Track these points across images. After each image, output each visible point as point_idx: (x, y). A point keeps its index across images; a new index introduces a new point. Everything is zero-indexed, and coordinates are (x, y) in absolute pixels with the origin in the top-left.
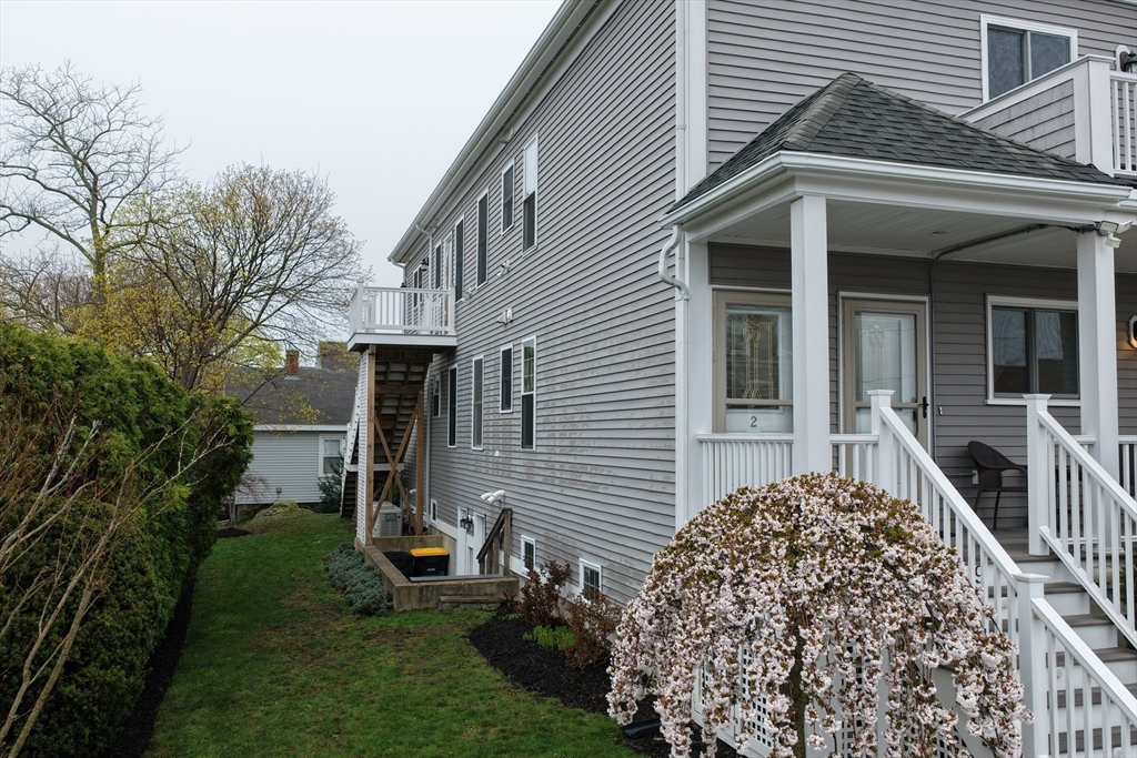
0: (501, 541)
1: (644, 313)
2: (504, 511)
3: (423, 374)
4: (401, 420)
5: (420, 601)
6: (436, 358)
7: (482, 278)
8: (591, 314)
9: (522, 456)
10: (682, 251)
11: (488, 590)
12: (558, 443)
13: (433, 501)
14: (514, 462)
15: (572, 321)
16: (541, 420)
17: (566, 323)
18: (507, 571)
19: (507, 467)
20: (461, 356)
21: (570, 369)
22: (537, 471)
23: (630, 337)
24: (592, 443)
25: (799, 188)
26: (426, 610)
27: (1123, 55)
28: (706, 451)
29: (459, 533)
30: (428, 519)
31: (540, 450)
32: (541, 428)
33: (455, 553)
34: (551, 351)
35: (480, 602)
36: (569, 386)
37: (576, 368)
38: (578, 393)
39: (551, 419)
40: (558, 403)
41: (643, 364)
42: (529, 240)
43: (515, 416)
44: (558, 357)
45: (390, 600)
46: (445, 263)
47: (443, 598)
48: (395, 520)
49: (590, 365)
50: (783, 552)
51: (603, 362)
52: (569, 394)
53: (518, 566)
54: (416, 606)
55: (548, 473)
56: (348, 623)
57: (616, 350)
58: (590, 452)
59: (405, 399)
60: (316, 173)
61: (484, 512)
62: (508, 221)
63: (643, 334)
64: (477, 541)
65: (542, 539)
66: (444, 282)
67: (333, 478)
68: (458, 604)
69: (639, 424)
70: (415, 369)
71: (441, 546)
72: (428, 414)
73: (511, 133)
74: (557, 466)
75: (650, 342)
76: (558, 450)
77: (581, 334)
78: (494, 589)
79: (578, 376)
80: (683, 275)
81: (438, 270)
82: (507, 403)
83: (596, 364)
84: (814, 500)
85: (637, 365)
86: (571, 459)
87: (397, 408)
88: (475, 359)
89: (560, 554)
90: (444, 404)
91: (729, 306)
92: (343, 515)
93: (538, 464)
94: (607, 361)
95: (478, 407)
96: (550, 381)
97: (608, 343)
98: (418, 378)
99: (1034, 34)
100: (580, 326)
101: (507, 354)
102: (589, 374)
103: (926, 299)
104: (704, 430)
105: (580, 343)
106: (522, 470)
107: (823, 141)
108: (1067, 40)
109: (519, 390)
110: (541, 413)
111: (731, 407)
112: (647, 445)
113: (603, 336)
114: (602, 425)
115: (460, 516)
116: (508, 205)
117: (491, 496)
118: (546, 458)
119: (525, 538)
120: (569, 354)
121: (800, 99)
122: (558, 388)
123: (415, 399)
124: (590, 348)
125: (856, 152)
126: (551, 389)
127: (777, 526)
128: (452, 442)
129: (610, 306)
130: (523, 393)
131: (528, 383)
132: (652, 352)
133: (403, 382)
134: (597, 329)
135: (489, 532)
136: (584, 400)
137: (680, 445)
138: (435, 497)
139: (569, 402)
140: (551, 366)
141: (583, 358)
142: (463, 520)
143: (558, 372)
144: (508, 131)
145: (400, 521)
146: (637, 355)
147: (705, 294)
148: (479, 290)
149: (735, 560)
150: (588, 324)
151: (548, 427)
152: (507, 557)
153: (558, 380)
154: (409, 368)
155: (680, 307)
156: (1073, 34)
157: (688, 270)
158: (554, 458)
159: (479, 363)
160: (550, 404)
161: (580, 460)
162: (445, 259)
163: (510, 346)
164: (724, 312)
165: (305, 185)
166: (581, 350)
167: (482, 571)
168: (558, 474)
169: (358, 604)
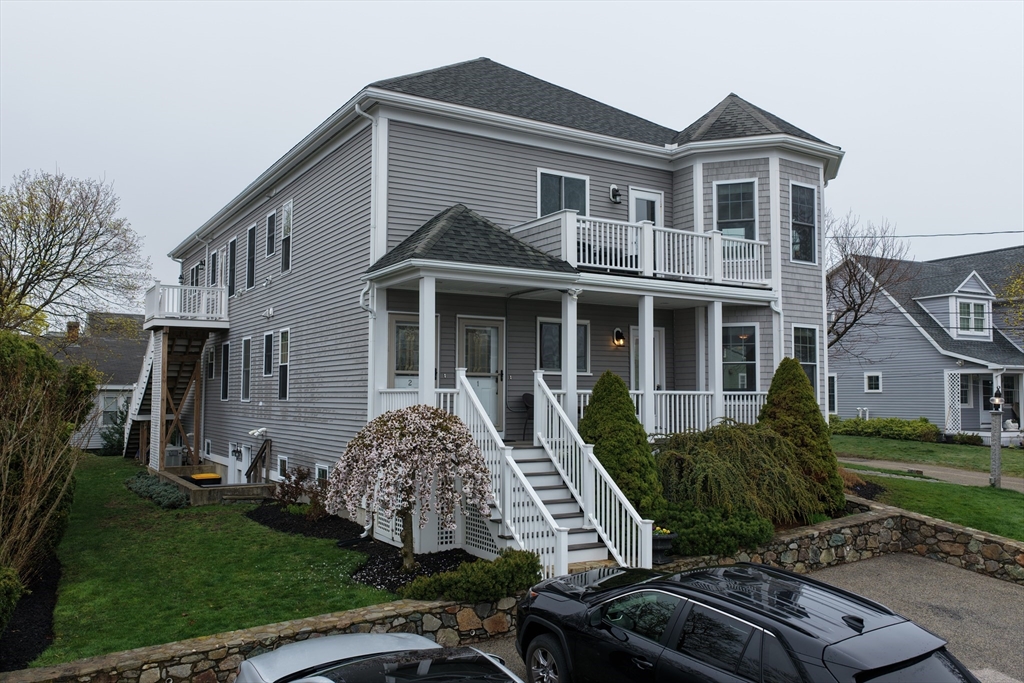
0: (263, 462)
1: (353, 322)
2: (266, 441)
3: (201, 348)
4: (180, 381)
5: (209, 499)
6: (211, 336)
7: (251, 283)
8: (325, 319)
9: (279, 404)
10: (373, 292)
11: (255, 492)
12: (303, 395)
13: (208, 441)
14: (273, 409)
15: (313, 321)
16: (293, 381)
17: (309, 322)
18: (267, 480)
19: (268, 413)
20: (233, 335)
21: (311, 351)
22: (289, 414)
23: (346, 335)
24: (324, 395)
25: (422, 274)
26: (214, 504)
27: (614, 189)
28: (384, 397)
29: (230, 461)
30: (203, 454)
31: (292, 400)
32: (292, 386)
33: (226, 476)
34: (299, 339)
35: (250, 499)
36: (310, 361)
37: (315, 350)
38: (316, 365)
39: (299, 381)
40: (304, 371)
41: (353, 350)
42: (286, 266)
43: (275, 378)
44: (304, 342)
45: (188, 499)
46: (219, 267)
47: (225, 497)
48: (176, 456)
49: (324, 349)
50: (398, 435)
51: (331, 348)
52: (311, 366)
53: (276, 476)
54: (206, 502)
55: (297, 414)
56: (162, 512)
57: (338, 342)
58: (323, 400)
59: (186, 365)
60: (102, 180)
61: (250, 444)
62: (271, 250)
63: (353, 334)
64: (245, 464)
65: (292, 456)
66: (219, 280)
67: (113, 428)
68: (236, 500)
69: (350, 384)
70: (194, 343)
71: (214, 472)
72: (204, 377)
73: (274, 192)
74: (303, 410)
75: (357, 339)
76: (303, 400)
77: (319, 330)
78: (259, 491)
79: (316, 355)
80: (373, 305)
81: (214, 271)
82: (268, 370)
83: (327, 349)
84: (414, 415)
85: (350, 351)
86: (311, 405)
87: (178, 372)
88: (244, 339)
89: (304, 464)
90: (218, 370)
91: (397, 322)
92: (126, 456)
93: (290, 409)
94: (333, 348)
95: (247, 373)
96: (299, 357)
97: (334, 337)
98: (197, 350)
99: (566, 178)
100: (318, 325)
101: (269, 338)
102: (323, 354)
103: (504, 318)
104: (383, 387)
105: (318, 335)
106: (279, 413)
107: (433, 252)
108: (584, 181)
109: (277, 362)
110: (292, 377)
111: (398, 375)
112: (355, 395)
113: (331, 332)
114: (330, 385)
115: (231, 449)
116: (271, 239)
117: (256, 432)
118: (295, 405)
119: (281, 457)
120: (311, 341)
121: (437, 213)
122: (304, 362)
123: (194, 366)
124: (324, 339)
125: (449, 258)
126: (299, 362)
127: (397, 425)
128: (225, 396)
129: (335, 316)
130: (280, 364)
131: (284, 358)
132: (358, 344)
133: (185, 353)
134: (328, 328)
135: (254, 457)
136: (320, 370)
137: (370, 395)
138: (209, 438)
139: (311, 371)
140: (299, 348)
141: (320, 345)
142: (234, 451)
143: (304, 352)
144: (272, 190)
145: (180, 456)
146: (350, 345)
147: (384, 316)
148: (248, 292)
149: (379, 439)
150: (323, 324)
151: (297, 386)
152: (268, 471)
153: (304, 357)
154: (190, 341)
155: (371, 321)
156: (587, 179)
157: (375, 304)
158: (301, 405)
159: (247, 343)
160: (299, 371)
161: (317, 405)
162: (219, 264)
163: (271, 332)
164: (394, 325)
165: (94, 190)
166: (318, 340)
167: (249, 481)
168: (303, 415)
169: (166, 502)
